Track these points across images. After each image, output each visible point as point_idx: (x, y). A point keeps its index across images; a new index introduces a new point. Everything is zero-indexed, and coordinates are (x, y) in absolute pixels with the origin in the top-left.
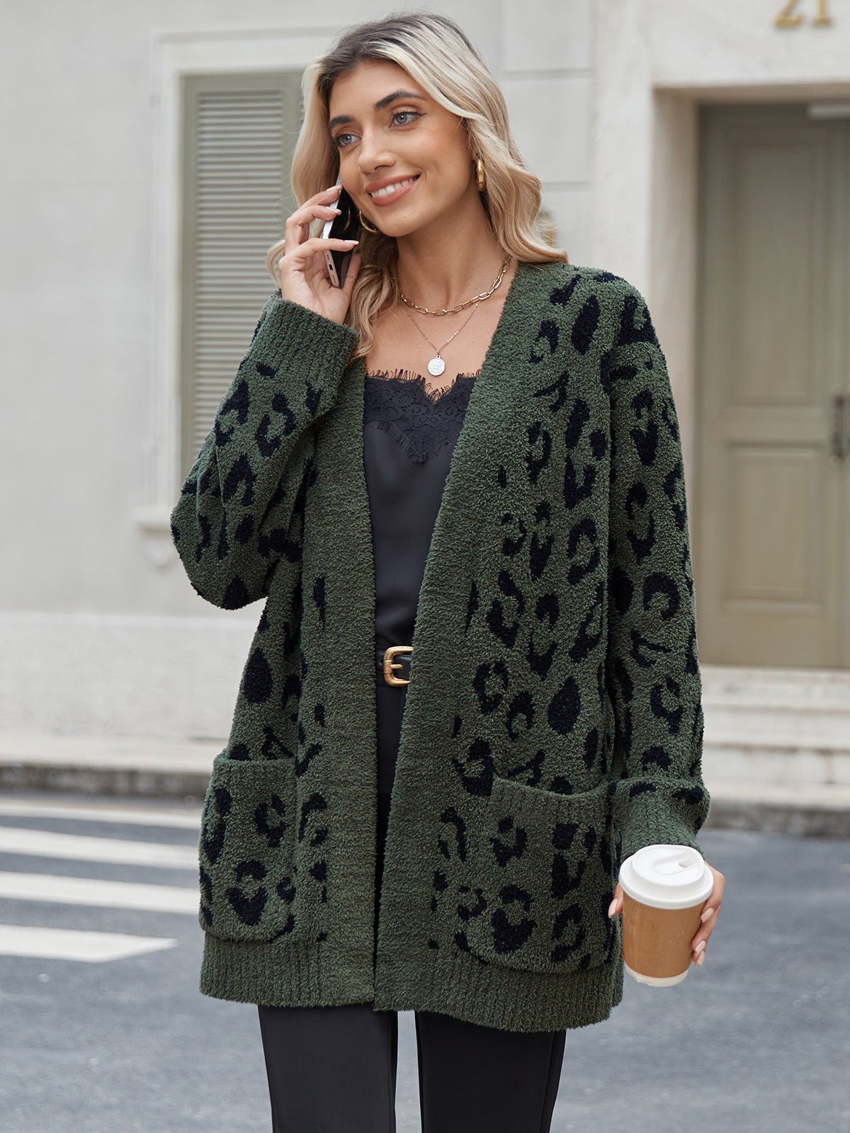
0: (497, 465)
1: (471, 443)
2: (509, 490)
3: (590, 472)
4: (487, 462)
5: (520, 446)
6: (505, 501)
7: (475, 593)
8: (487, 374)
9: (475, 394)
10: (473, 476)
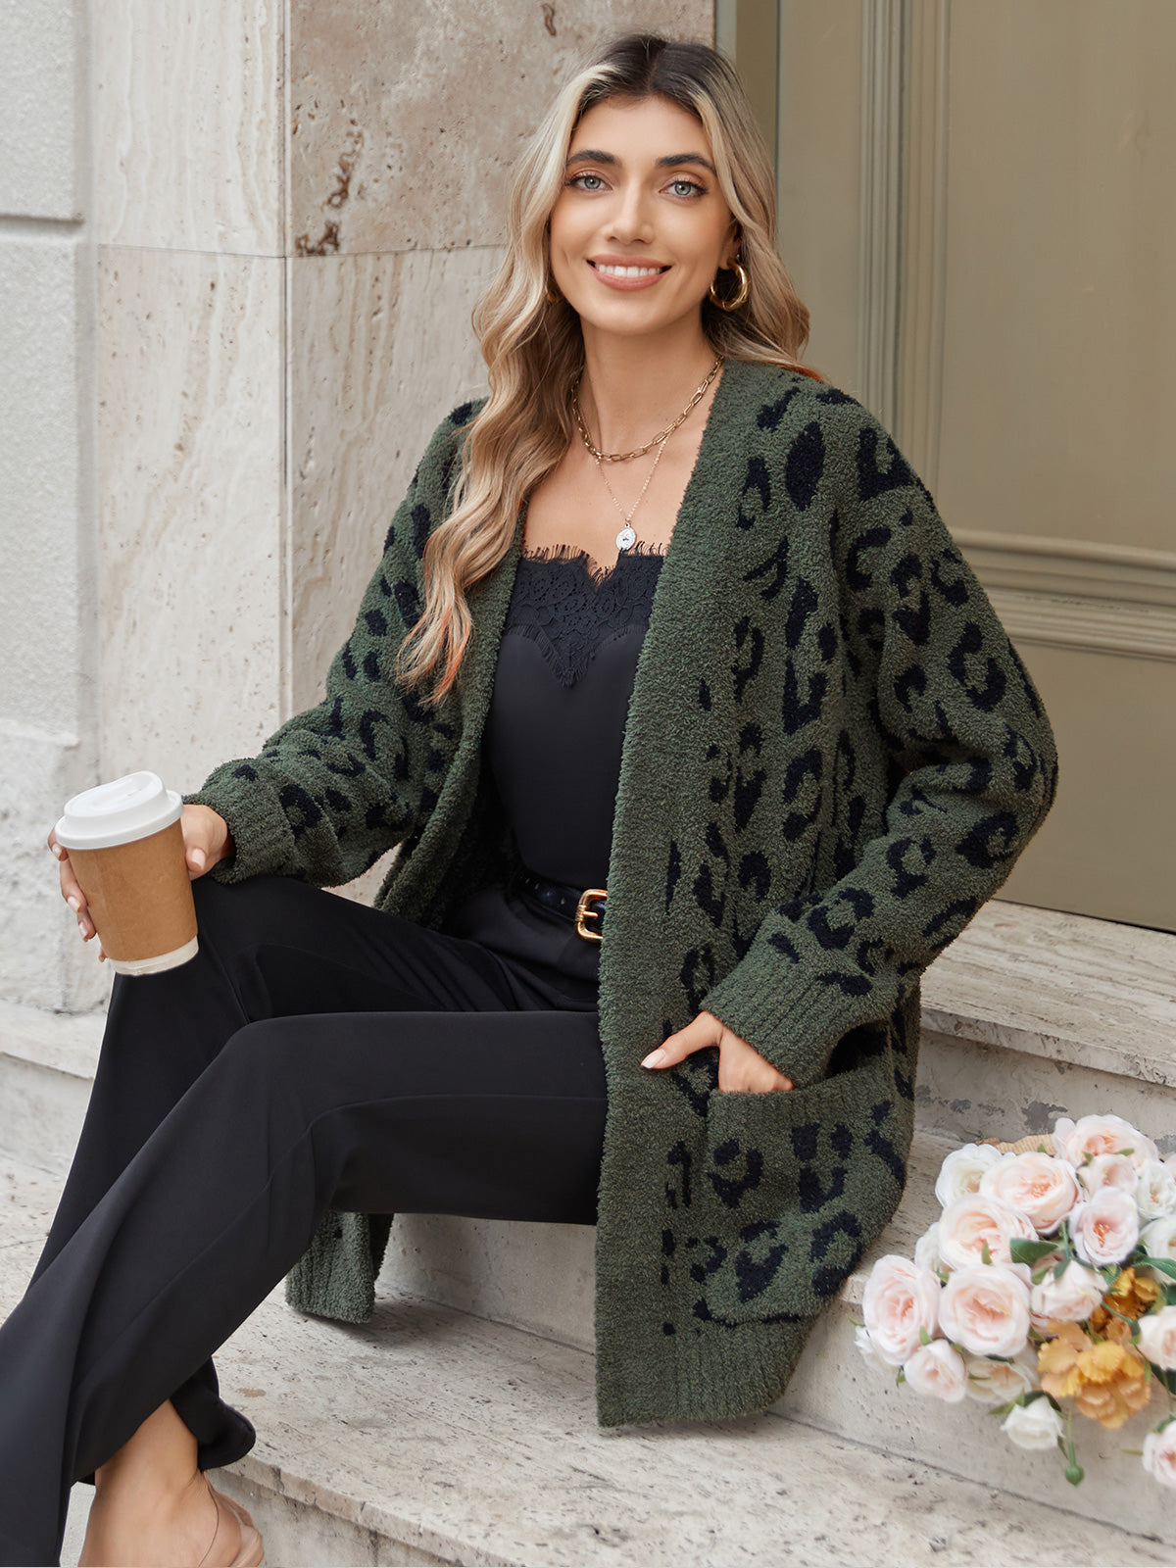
0: (697, 679)
1: (661, 650)
2: (716, 714)
3: (819, 683)
4: (684, 675)
5: (727, 651)
6: (711, 729)
7: (675, 856)
8: (680, 546)
9: (664, 577)
10: (665, 694)
